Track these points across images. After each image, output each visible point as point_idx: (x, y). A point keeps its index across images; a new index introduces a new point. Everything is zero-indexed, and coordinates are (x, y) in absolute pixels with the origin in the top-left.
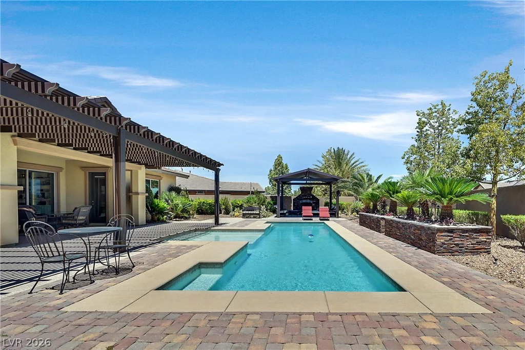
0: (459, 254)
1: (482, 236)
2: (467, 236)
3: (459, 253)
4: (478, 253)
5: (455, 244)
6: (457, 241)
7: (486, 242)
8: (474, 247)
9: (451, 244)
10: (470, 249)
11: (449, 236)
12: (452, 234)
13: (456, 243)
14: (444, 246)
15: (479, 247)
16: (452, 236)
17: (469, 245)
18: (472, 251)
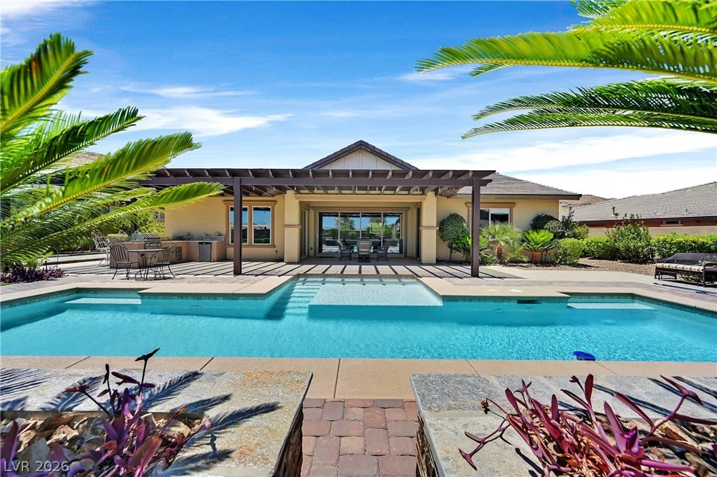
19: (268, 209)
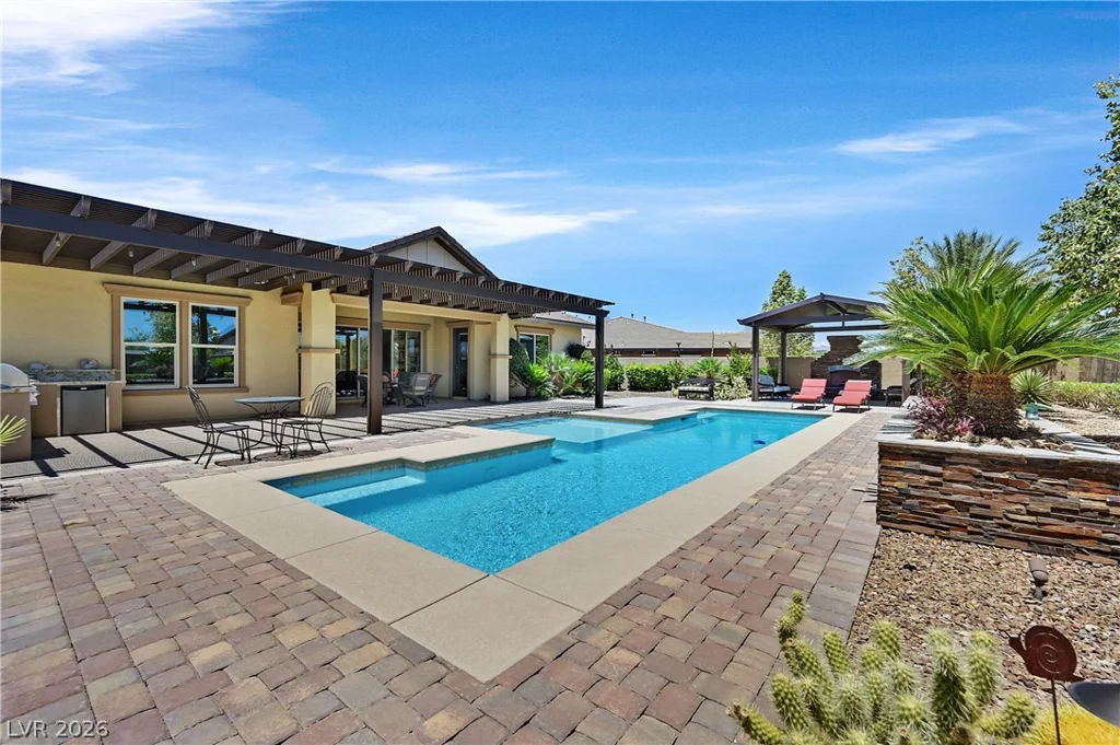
0: (967, 537)
1: (1086, 490)
2: (1005, 482)
3: (970, 533)
4: (1059, 550)
5: (951, 503)
6: (962, 492)
7: (1104, 514)
8: (1040, 525)
9: (934, 499)
10: (1021, 530)
11: (925, 473)
12: (939, 469)
13: (954, 497)
14: (908, 502)
15: (1068, 527)
16: (940, 475)
17: (1017, 512)
18: (1032, 537)
19: (232, 314)
